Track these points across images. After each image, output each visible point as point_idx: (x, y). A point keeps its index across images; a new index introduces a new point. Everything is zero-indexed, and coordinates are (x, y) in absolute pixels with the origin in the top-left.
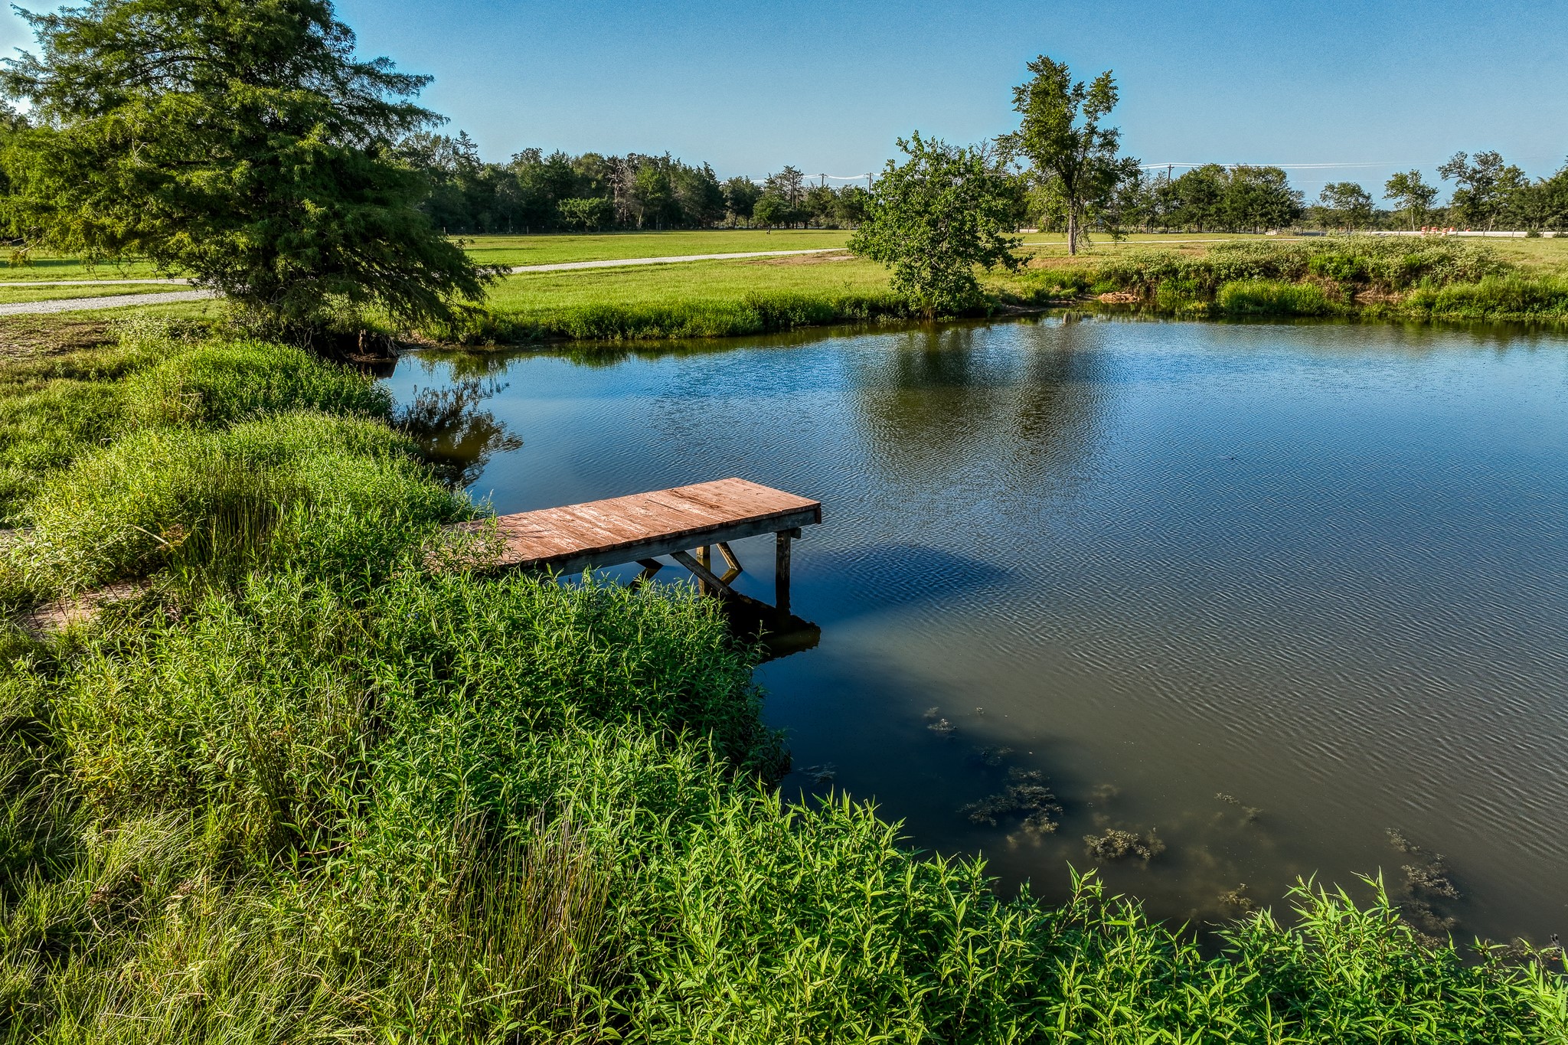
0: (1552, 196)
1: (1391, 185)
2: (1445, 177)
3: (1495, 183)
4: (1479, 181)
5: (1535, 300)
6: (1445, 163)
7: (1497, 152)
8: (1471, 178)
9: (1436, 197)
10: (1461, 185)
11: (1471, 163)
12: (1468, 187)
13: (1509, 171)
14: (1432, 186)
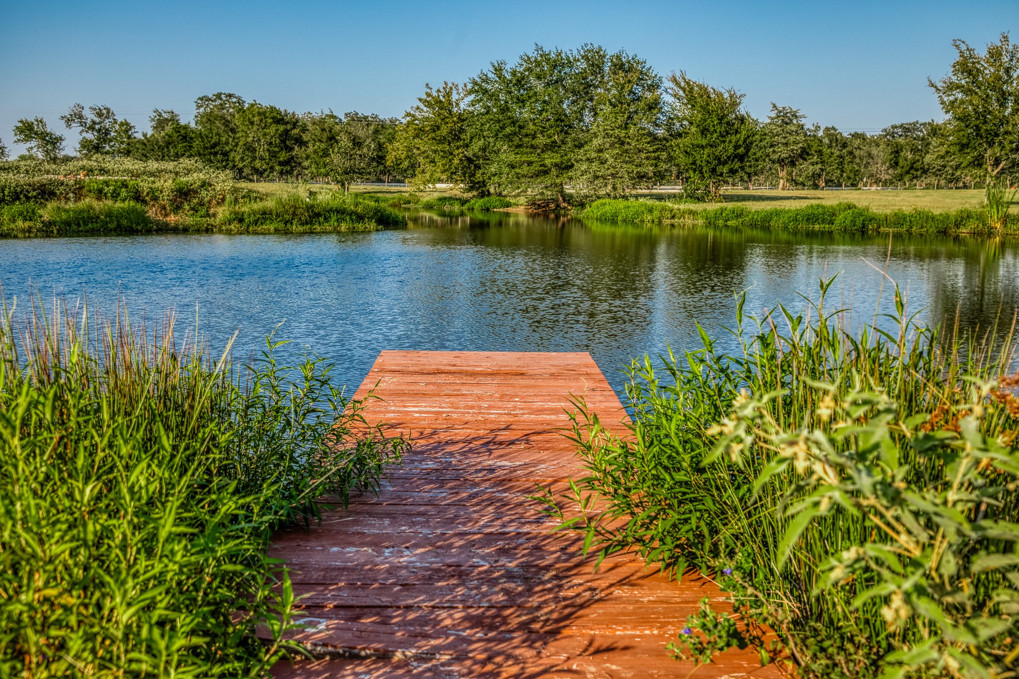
0: (168, 147)
1: (19, 130)
2: (69, 126)
3: (113, 134)
4: (99, 131)
5: (318, 215)
6: (67, 114)
7: (108, 106)
8: (92, 128)
9: (64, 143)
10: (84, 134)
11: (90, 116)
12: (90, 136)
13: (122, 124)
14: (58, 133)
